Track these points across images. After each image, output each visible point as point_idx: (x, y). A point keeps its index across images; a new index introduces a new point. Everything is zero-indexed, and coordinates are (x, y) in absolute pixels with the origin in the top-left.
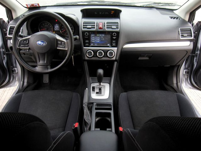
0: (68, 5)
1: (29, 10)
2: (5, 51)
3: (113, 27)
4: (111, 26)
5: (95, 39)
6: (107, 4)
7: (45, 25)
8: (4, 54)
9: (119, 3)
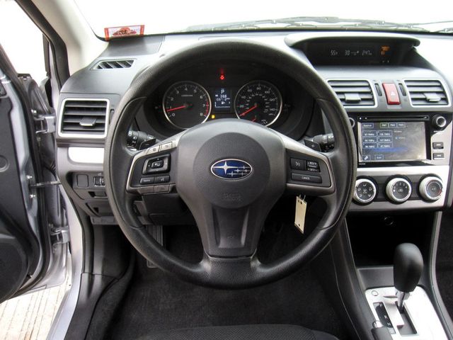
0: (230, 29)
1: (109, 46)
2: (34, 180)
3: (429, 96)
4: (422, 93)
5: (375, 140)
6: (348, 27)
7: (182, 91)
8: (30, 189)
9: (380, 23)
